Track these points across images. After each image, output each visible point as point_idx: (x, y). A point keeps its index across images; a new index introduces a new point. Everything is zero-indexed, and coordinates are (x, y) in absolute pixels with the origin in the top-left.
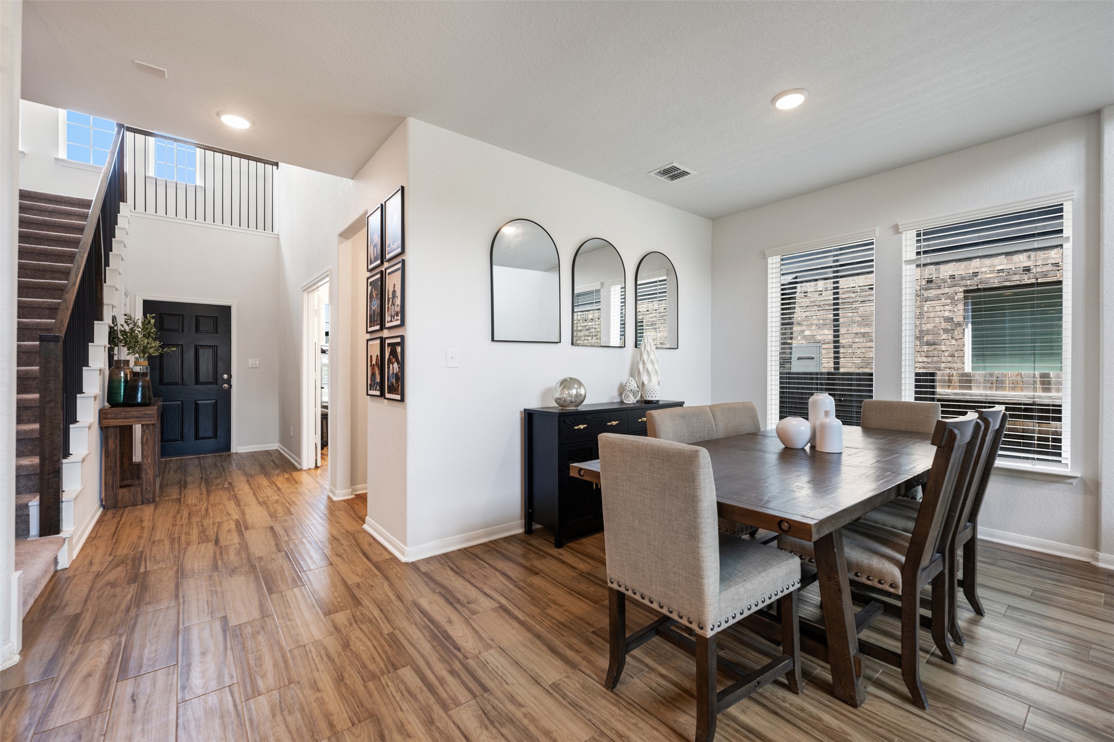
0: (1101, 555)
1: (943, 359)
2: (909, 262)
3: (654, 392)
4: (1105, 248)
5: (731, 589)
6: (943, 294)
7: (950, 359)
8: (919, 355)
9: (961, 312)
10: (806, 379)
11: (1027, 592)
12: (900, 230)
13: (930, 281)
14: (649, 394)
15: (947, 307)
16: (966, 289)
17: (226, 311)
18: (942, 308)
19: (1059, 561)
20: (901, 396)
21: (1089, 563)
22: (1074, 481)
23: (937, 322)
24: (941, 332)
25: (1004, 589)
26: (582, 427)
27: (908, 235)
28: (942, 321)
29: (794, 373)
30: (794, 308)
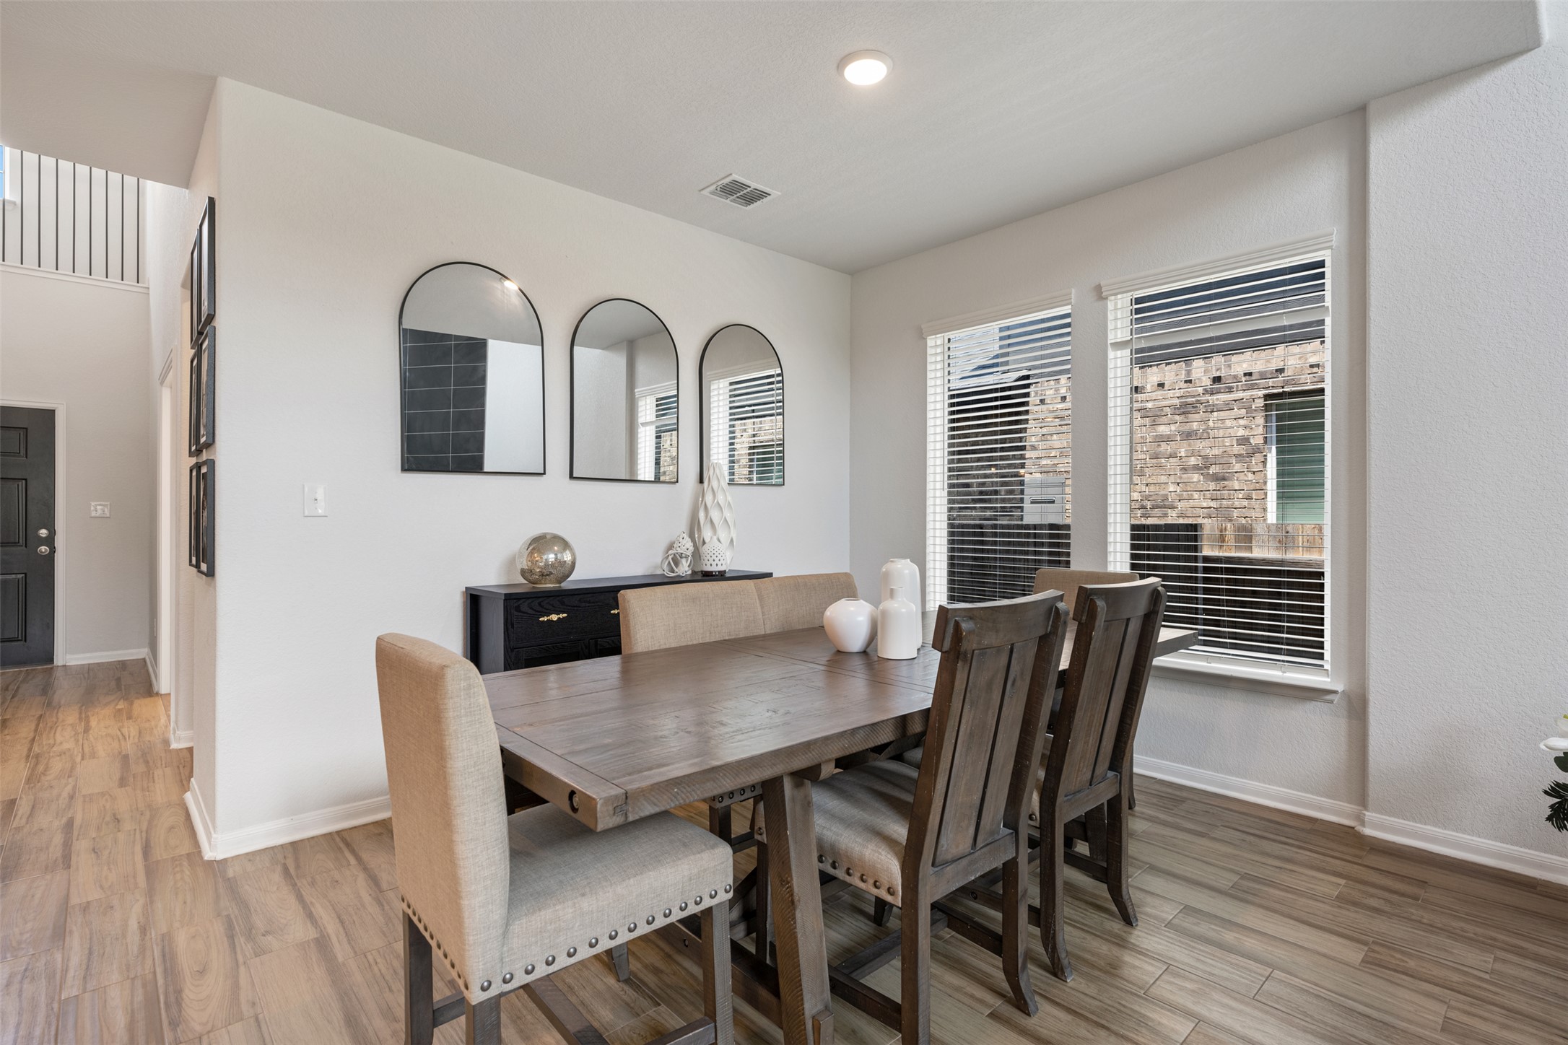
0: (1369, 815)
1: (1237, 504)
2: (1119, 345)
3: (714, 557)
4: (1371, 325)
5: (543, 913)
6: (1235, 401)
7: (1245, 503)
8: (1202, 498)
9: (1260, 430)
10: (1019, 535)
11: (1226, 880)
12: (1104, 294)
13: (1217, 380)
14: (711, 561)
15: (1241, 422)
16: (1267, 392)
17: (46, 418)
18: (1234, 423)
19: (1308, 826)
20: (1105, 561)
21: (1353, 828)
22: (1336, 698)
23: (1227, 444)
24: (1233, 460)
25: (1194, 877)
26: (554, 617)
27: (1119, 302)
28: (1235, 443)
29: (1027, 527)
30: (1026, 421)
